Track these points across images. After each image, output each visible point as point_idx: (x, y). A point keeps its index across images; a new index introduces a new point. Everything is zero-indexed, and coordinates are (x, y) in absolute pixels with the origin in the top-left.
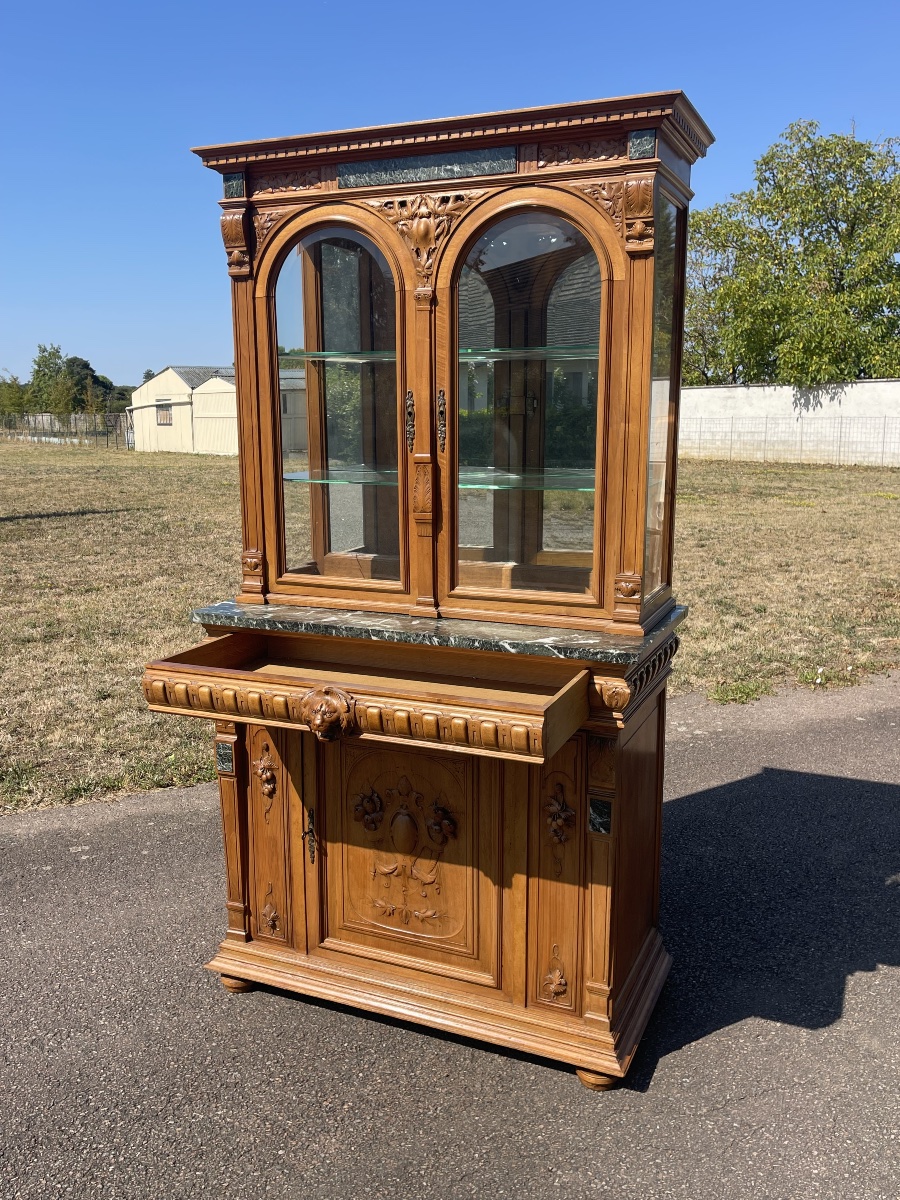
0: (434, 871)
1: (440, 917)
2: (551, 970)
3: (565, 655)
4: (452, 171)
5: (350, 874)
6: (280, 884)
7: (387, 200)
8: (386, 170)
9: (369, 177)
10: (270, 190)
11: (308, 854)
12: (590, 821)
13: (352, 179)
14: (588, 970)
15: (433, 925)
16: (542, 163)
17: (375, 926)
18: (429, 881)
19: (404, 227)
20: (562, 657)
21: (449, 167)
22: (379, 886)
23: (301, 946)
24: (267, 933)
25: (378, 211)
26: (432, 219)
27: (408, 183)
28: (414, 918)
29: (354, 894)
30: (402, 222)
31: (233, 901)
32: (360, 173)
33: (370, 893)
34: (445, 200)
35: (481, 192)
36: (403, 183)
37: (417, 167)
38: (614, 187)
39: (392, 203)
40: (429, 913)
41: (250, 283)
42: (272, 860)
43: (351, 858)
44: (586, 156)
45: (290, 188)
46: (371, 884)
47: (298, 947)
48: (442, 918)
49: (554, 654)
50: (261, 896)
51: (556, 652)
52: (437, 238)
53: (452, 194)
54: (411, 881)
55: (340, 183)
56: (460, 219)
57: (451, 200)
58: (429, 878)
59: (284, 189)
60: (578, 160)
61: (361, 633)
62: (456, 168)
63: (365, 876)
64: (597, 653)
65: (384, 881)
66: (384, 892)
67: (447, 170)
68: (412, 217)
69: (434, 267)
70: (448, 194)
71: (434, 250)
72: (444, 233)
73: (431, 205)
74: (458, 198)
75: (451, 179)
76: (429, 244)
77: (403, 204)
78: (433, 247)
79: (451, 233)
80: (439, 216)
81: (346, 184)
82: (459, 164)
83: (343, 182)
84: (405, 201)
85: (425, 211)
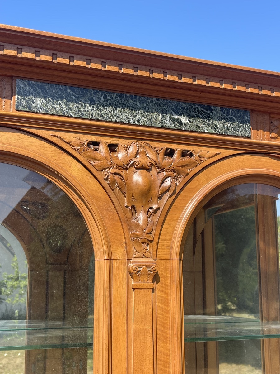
4: (180, 123)
7: (93, 138)
8: (92, 103)
9: (67, 105)
13: (40, 102)
16: (273, 135)
19: (116, 177)
21: (176, 117)
25: (77, 151)
26: (154, 172)
27: (122, 123)
30: (111, 170)
32: (53, 96)
34: (170, 153)
35: (214, 151)
36: (116, 122)
37: (134, 108)
39: (96, 144)
52: (160, 198)
53: (178, 148)
55: (20, 103)
56: (188, 177)
57: (176, 155)
62: (185, 120)
67: (174, 120)
68: (128, 166)
69: (156, 232)
70: (173, 146)
71: (155, 212)
72: (170, 192)
73: (151, 155)
74: (184, 154)
75: (178, 130)
76: (150, 202)
77: (112, 148)
78: (155, 207)
79: (176, 194)
80: (163, 170)
81: (29, 107)
82: (189, 116)
83: (24, 103)
84: (116, 145)
85: (146, 162)
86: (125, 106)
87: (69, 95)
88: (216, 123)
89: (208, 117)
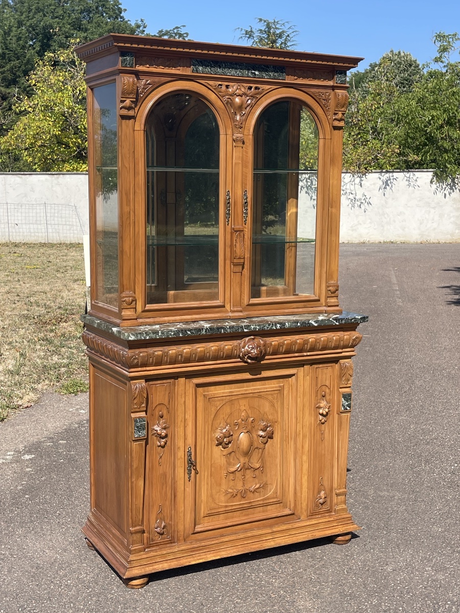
0: (260, 460)
1: (263, 486)
2: (319, 492)
3: (339, 323)
4: (255, 74)
5: (212, 480)
6: (168, 503)
7: (220, 83)
8: (220, 68)
9: (210, 69)
10: (148, 66)
11: (187, 476)
12: (343, 405)
13: (200, 68)
14: (335, 485)
15: (259, 492)
16: (296, 78)
17: (226, 506)
18: (258, 467)
19: (229, 100)
20: (337, 324)
21: (253, 72)
22: (229, 481)
23: (181, 538)
24: (158, 539)
25: (214, 89)
26: (243, 97)
27: (231, 76)
28: (248, 492)
29: (214, 491)
30: (227, 97)
31: (135, 526)
32: (205, 66)
33: (224, 487)
34: (250, 88)
35: (269, 87)
36: (229, 75)
37: (236, 69)
38: (327, 94)
39: (221, 85)
40: (258, 486)
41: (132, 121)
42: (162, 489)
43: (213, 469)
44: (315, 78)
45: (161, 67)
46: (224, 481)
47: (178, 540)
48: (264, 486)
49: (334, 323)
50: (153, 517)
51: (335, 322)
52: (246, 109)
53: (254, 86)
54: (248, 471)
55: (193, 69)
56: (257, 99)
57: (253, 89)
58: (257, 466)
59: (156, 67)
60: (311, 79)
61: (238, 328)
62: (257, 73)
63: (221, 478)
64: (352, 319)
65: (231, 476)
66: (232, 483)
67: (253, 73)
68: (233, 94)
69: (244, 123)
70: (251, 85)
71: (244, 115)
72: (250, 106)
73: (243, 90)
74: (256, 88)
75: (254, 78)
76: (242, 110)
77: (227, 87)
78: (244, 113)
79: (252, 106)
80: (247, 96)
81: (197, 71)
82: (259, 71)
83: (195, 69)
84: (229, 85)
85: (241, 93)
86: (232, 68)
87: (211, 64)
88: (270, 73)
89: (267, 71)
